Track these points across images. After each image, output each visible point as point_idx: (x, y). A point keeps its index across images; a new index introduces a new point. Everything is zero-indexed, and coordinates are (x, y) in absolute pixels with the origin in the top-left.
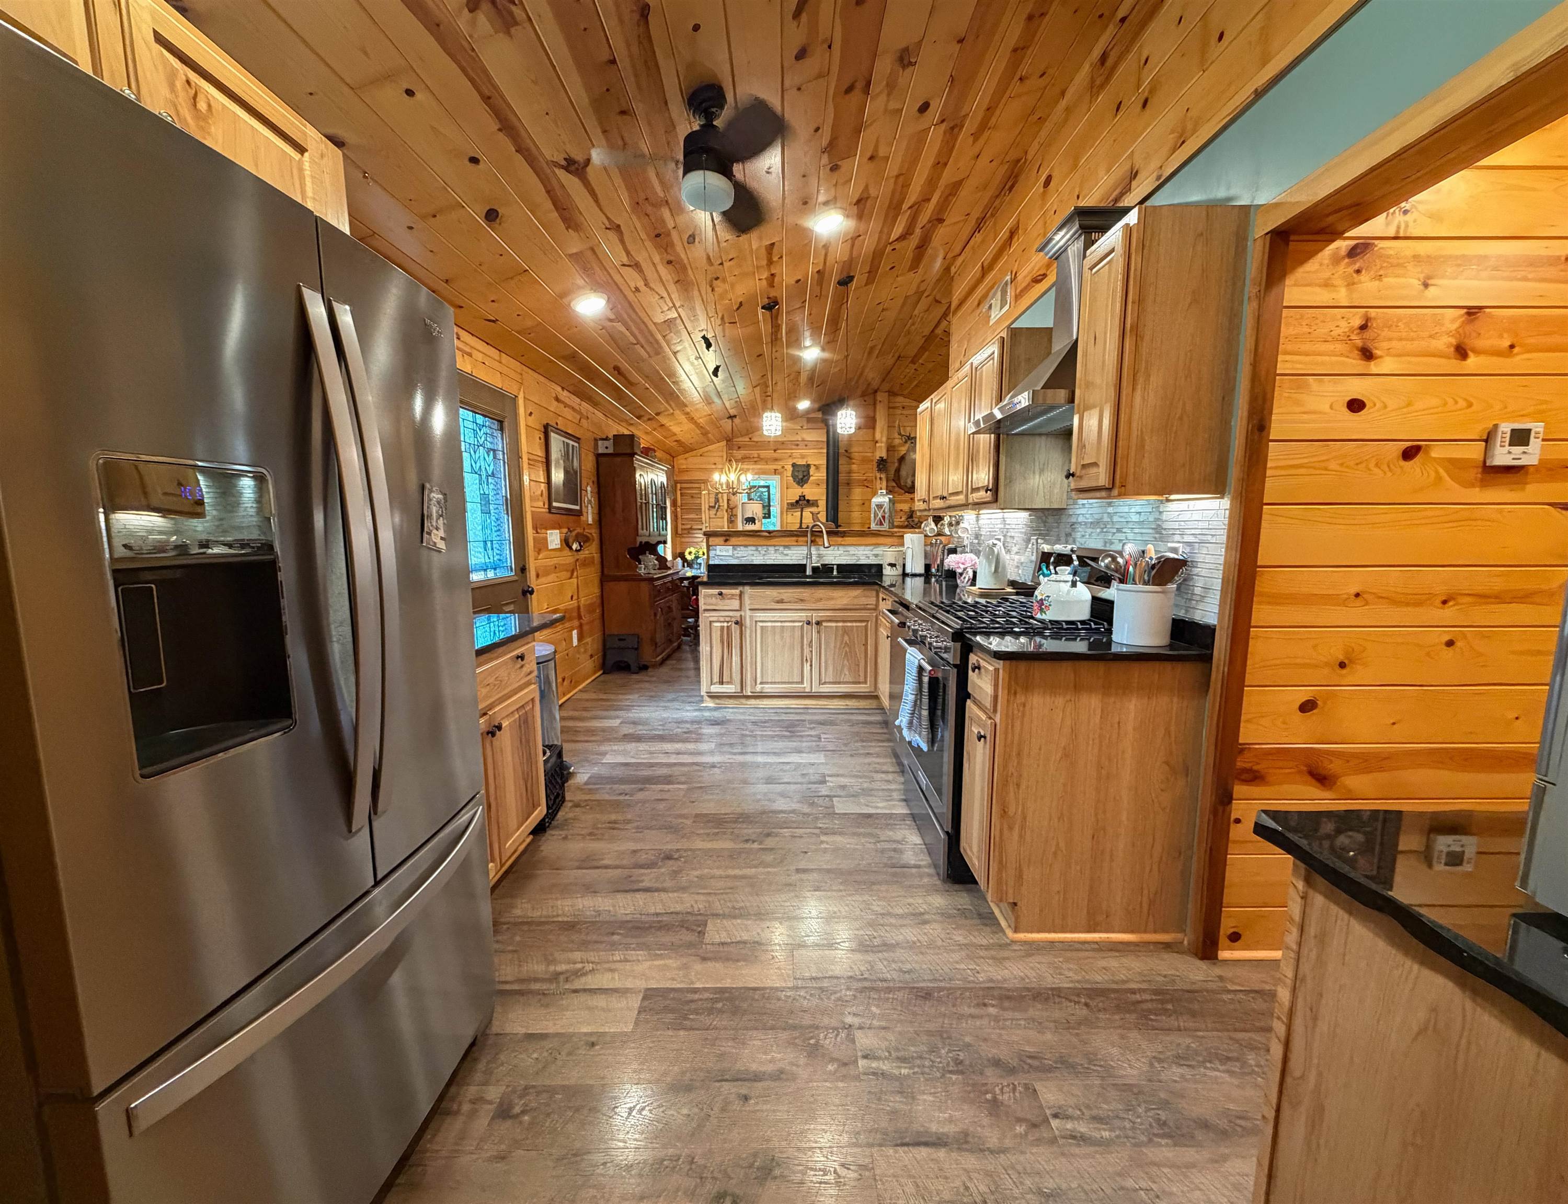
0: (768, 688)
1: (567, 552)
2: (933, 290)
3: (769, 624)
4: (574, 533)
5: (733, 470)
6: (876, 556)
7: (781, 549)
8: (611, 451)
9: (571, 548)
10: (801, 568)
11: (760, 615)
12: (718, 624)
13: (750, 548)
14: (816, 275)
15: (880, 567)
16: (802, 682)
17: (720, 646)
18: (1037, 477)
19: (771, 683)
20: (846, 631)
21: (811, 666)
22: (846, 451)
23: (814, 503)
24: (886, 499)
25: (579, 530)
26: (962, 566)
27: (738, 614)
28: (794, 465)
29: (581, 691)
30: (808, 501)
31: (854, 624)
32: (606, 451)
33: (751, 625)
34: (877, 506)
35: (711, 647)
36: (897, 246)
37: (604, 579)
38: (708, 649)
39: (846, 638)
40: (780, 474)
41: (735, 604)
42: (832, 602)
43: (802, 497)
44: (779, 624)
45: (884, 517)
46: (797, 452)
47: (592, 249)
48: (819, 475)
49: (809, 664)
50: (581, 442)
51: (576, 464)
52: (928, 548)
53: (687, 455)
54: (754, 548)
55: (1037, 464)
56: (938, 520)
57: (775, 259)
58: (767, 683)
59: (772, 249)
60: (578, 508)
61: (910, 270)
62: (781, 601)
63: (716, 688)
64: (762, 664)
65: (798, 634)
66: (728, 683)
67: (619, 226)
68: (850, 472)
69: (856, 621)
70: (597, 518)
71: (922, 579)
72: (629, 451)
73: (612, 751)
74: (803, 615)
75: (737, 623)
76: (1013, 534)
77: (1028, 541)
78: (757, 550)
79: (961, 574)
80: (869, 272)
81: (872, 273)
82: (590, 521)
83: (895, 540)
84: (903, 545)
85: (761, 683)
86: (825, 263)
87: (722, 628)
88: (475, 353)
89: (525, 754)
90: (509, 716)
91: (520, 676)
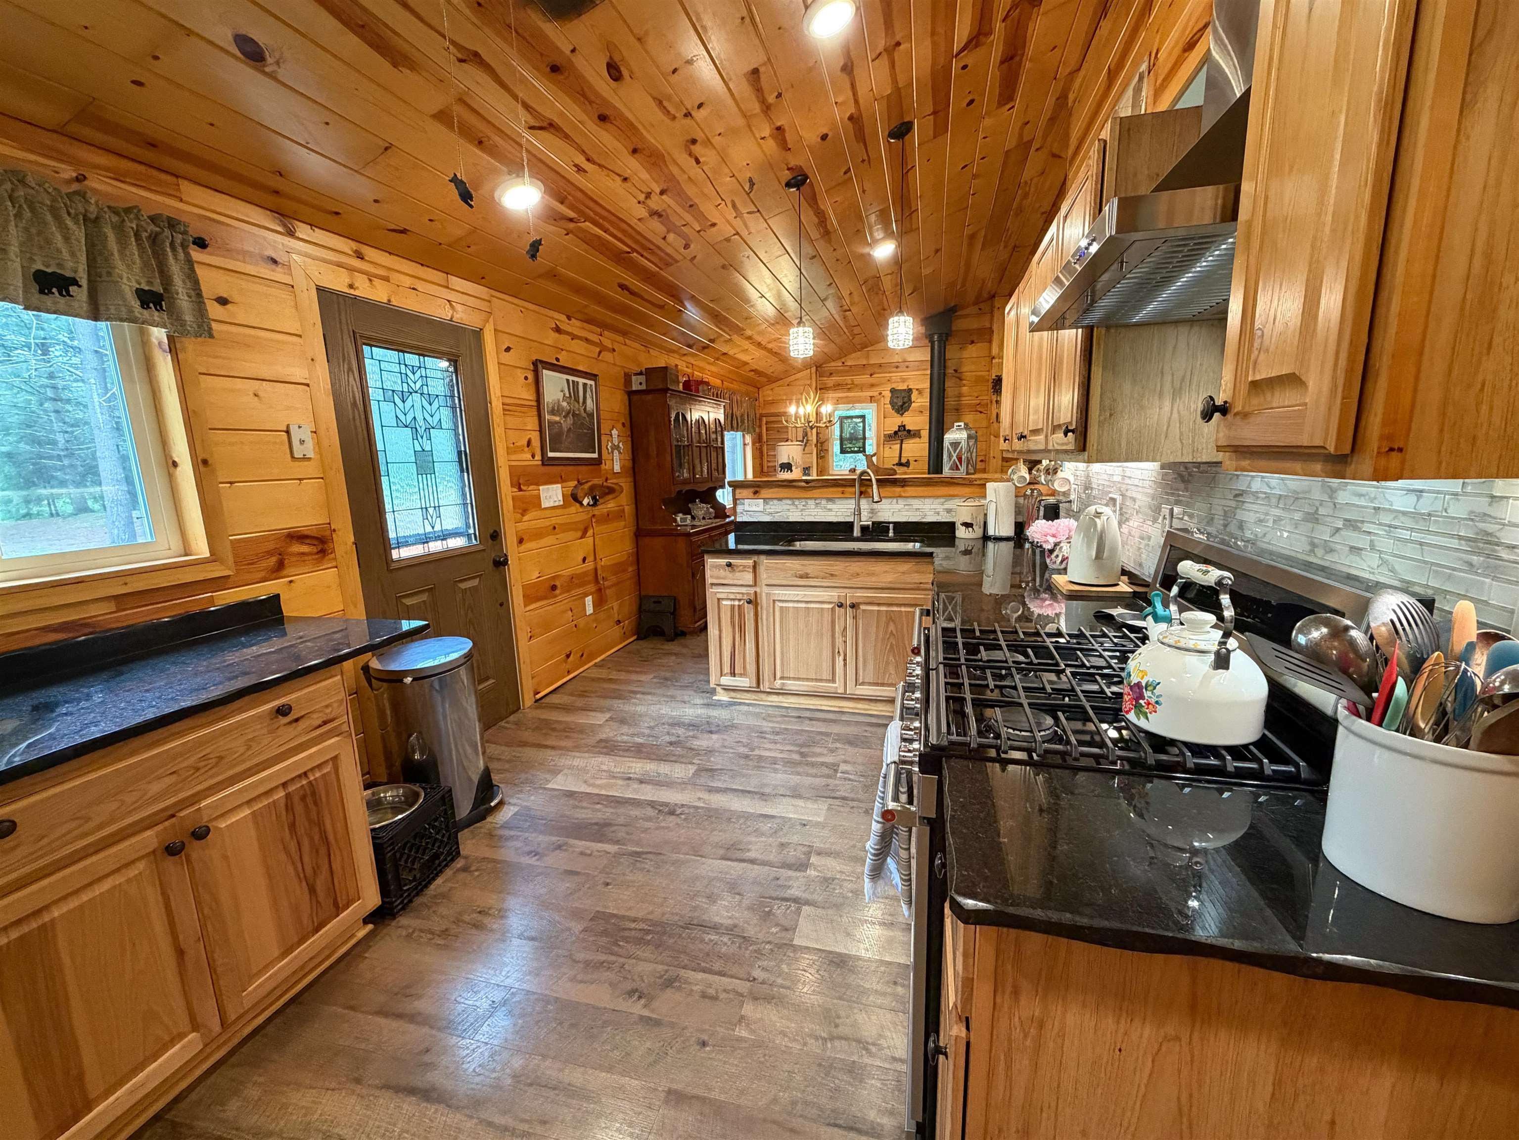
0: (792, 685)
1: (575, 508)
2: (1045, 137)
3: (791, 605)
4: (586, 486)
5: (810, 401)
6: (949, 511)
7: (824, 502)
8: (644, 387)
9: (581, 504)
10: (849, 526)
11: (779, 593)
12: (729, 603)
13: (785, 501)
14: (850, 125)
15: (951, 526)
16: (833, 681)
17: (730, 630)
18: (1167, 404)
19: (794, 679)
20: (891, 618)
21: (845, 660)
22: (956, 371)
23: (916, 434)
24: (964, 435)
25: (597, 481)
26: (1052, 540)
27: (752, 590)
28: (893, 391)
29: (595, 665)
30: (909, 431)
31: (903, 609)
32: (640, 388)
33: (768, 606)
34: (951, 444)
35: (720, 631)
36: (969, 59)
37: (639, 534)
38: (717, 632)
39: (892, 627)
40: (877, 401)
41: (748, 577)
42: (874, 579)
43: (902, 427)
44: (803, 605)
45: (960, 459)
46: (896, 376)
47: (461, 101)
48: (921, 401)
49: (841, 658)
50: (600, 378)
51: (590, 405)
52: (1021, 500)
53: (773, 385)
54: (789, 502)
55: (1168, 378)
56: (1032, 464)
57: (771, 99)
58: (789, 678)
59: (758, 80)
60: (595, 455)
61: (1001, 104)
62: (806, 576)
63: (727, 680)
64: (782, 653)
65: (827, 617)
66: (741, 675)
67: (476, 54)
68: (960, 395)
69: (905, 605)
70: (629, 464)
71: (1012, 544)
72: (661, 386)
73: (571, 768)
74: (833, 595)
75: (750, 602)
76: (1134, 495)
77: (1157, 510)
78: (793, 504)
79: (1051, 551)
80: (935, 113)
81: (939, 112)
82: (617, 468)
83: (977, 490)
84: (985, 497)
85: (782, 678)
86: (856, 101)
87: (733, 607)
88: (394, 277)
89: (306, 843)
90: (249, 802)
91: (290, 735)
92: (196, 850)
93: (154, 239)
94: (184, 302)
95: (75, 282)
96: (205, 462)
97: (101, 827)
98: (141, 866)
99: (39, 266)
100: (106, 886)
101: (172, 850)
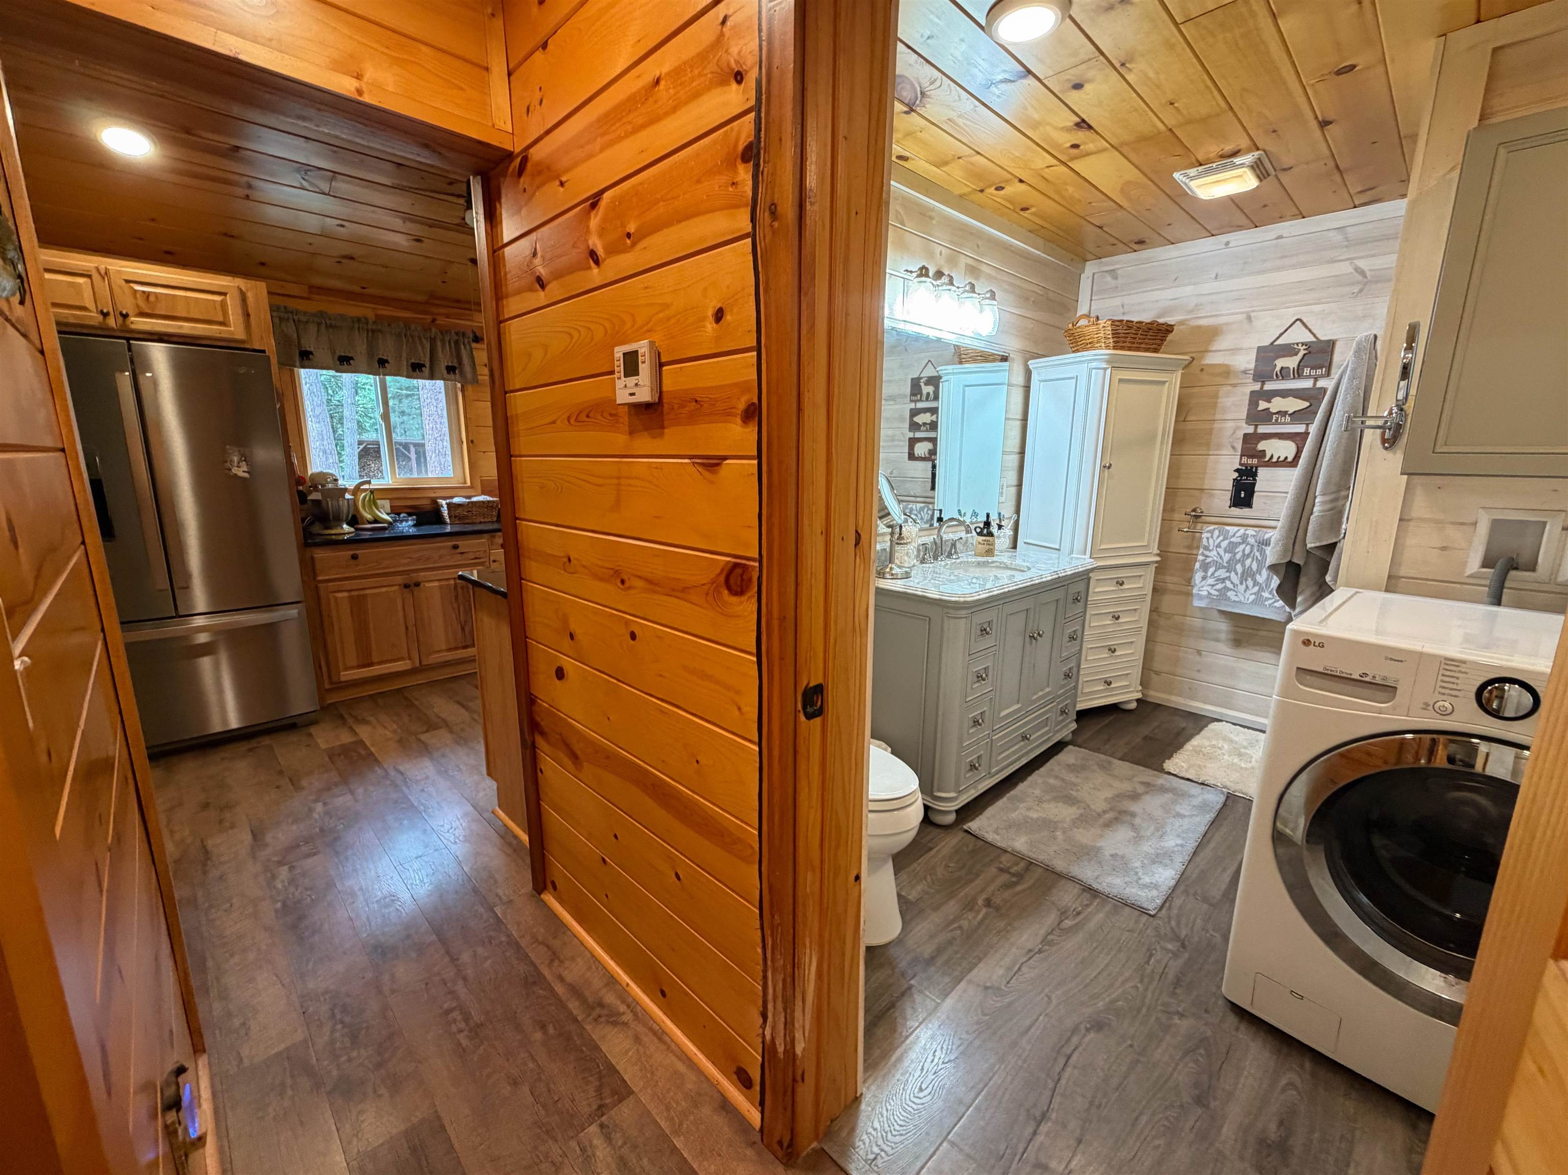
89: (462, 608)
90: (439, 580)
91: (457, 559)
92: (416, 590)
93: (457, 342)
94: (467, 369)
95: (424, 365)
96: (472, 442)
97: (384, 568)
98: (396, 588)
99: (413, 361)
100: (384, 590)
101: (406, 586)
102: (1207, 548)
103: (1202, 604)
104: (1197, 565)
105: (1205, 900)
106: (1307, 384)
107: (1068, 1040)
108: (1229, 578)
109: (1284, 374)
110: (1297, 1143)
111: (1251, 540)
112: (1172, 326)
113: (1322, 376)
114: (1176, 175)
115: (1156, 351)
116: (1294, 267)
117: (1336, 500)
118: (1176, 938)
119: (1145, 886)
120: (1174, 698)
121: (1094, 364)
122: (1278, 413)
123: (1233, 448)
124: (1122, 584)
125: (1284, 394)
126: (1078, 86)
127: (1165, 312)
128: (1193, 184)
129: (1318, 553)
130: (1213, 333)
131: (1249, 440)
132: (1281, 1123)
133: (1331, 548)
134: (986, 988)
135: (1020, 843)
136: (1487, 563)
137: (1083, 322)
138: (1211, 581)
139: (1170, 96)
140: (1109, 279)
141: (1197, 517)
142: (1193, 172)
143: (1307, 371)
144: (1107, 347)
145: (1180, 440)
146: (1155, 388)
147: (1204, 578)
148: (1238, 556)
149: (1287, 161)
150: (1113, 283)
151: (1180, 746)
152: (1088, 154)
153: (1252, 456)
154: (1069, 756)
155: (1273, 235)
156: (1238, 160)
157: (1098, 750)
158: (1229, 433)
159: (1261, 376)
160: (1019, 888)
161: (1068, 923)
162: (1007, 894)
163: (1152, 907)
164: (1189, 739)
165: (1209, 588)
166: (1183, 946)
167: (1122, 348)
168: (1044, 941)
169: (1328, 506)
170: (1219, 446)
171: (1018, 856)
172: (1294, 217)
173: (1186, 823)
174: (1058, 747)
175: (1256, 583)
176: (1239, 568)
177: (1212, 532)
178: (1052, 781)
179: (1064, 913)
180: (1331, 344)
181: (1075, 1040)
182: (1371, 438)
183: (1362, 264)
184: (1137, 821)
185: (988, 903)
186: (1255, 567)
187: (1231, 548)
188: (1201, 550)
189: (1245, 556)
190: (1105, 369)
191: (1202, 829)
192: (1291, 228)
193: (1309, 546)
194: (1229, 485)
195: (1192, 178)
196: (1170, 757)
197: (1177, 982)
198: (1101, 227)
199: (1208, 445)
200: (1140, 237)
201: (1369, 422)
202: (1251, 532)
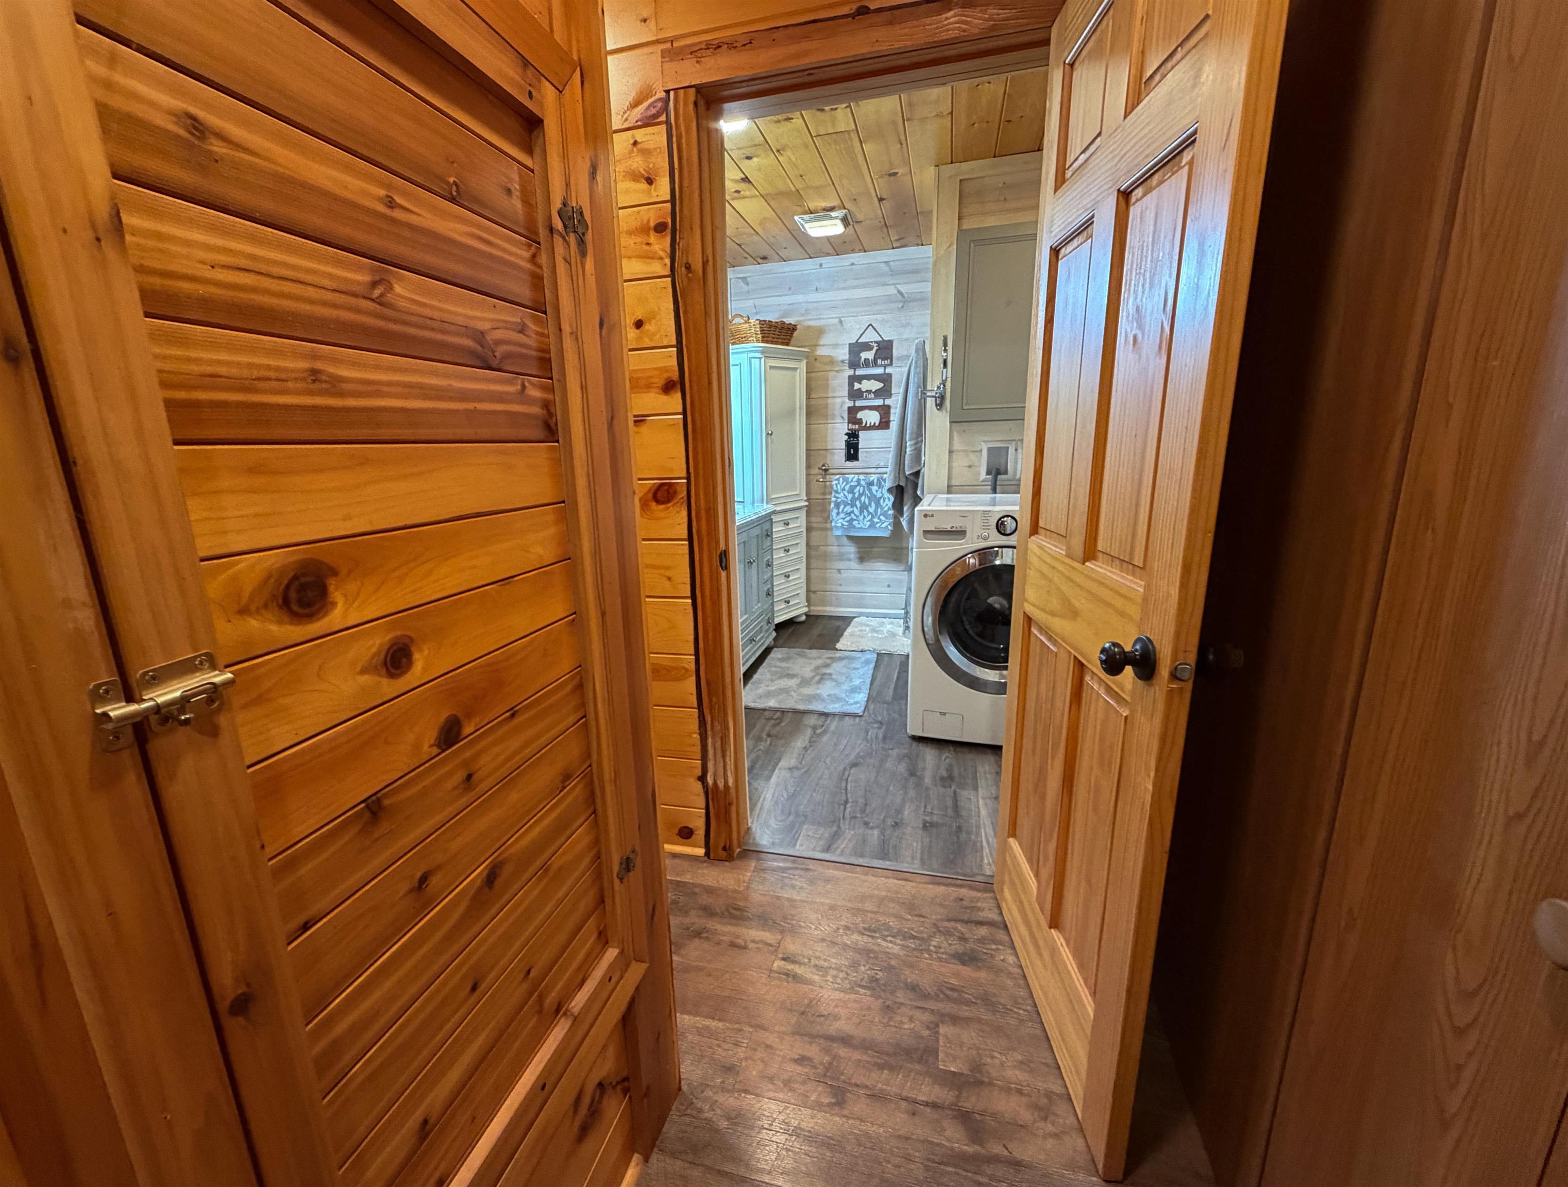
102: (837, 492)
103: (839, 533)
104: (832, 505)
105: (885, 702)
106: (880, 371)
107: (843, 774)
108: (852, 512)
109: (867, 363)
110: (956, 773)
111: (863, 483)
112: (795, 326)
113: (888, 365)
114: (796, 218)
115: (787, 344)
116: (864, 286)
117: (916, 443)
118: (877, 722)
119: (852, 704)
120: (828, 609)
121: (752, 355)
122: (867, 391)
123: (842, 417)
124: (788, 524)
125: (868, 377)
126: (749, 158)
127: (787, 314)
128: (807, 226)
129: (912, 478)
130: (820, 331)
131: (853, 411)
132: (947, 770)
133: (917, 474)
134: (790, 769)
135: (772, 703)
136: (988, 473)
137: (737, 320)
138: (842, 515)
139: (801, 173)
140: (742, 284)
141: (826, 470)
142: (806, 217)
143: (879, 362)
144: (758, 341)
145: (810, 413)
146: (789, 373)
147: (838, 514)
148: (857, 495)
149: (860, 217)
150: (745, 288)
151: (842, 635)
152: (744, 197)
153: (854, 423)
154: (776, 654)
155: (847, 263)
156: (833, 214)
157: (793, 648)
158: (838, 406)
159: (854, 365)
160: (783, 724)
161: (819, 731)
162: (778, 728)
163: (860, 711)
164: (845, 630)
165: (841, 521)
166: (881, 723)
167: (767, 342)
168: (810, 742)
169: (913, 448)
170: (834, 416)
171: (775, 710)
172: (860, 251)
173: (861, 671)
174: (767, 652)
175: (869, 513)
176: (858, 503)
177: (838, 480)
178: (773, 669)
179: (814, 728)
180: (890, 342)
181: (847, 773)
182: (930, 402)
183: (903, 288)
184: (834, 677)
185: (769, 735)
186: (867, 503)
187: (851, 490)
188: (833, 494)
189: (860, 495)
190: (760, 358)
191: (871, 672)
192: (858, 258)
193: (907, 473)
194: (843, 445)
195: (807, 222)
196: (838, 641)
197: (885, 738)
198: (740, 245)
199: (826, 416)
200: (765, 254)
201: (929, 394)
202: (862, 477)
